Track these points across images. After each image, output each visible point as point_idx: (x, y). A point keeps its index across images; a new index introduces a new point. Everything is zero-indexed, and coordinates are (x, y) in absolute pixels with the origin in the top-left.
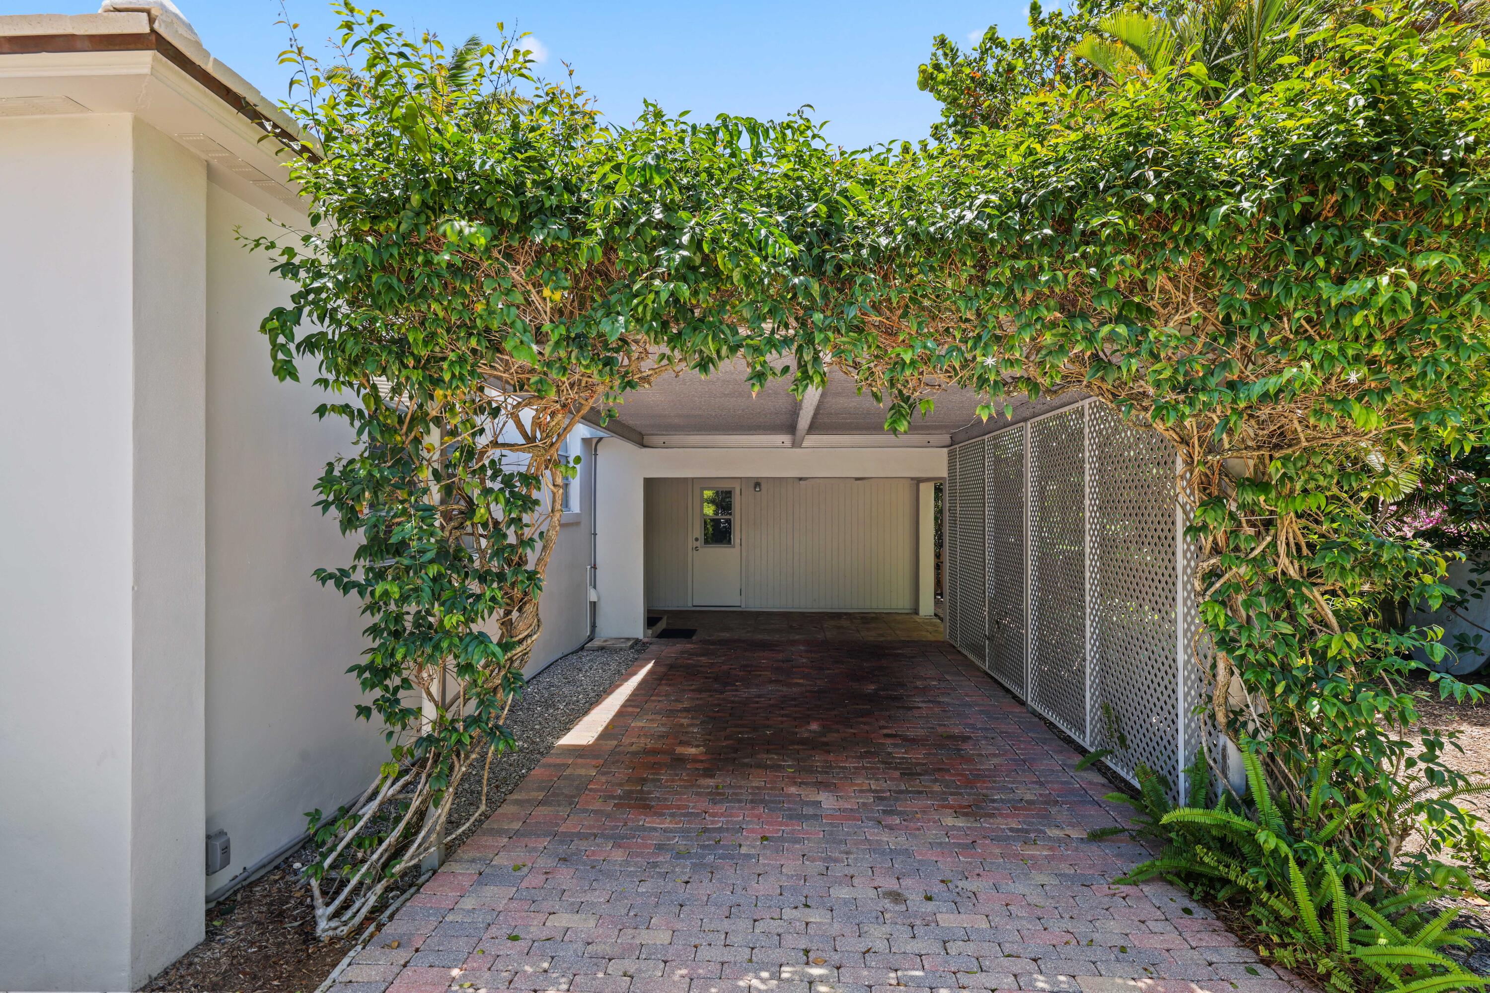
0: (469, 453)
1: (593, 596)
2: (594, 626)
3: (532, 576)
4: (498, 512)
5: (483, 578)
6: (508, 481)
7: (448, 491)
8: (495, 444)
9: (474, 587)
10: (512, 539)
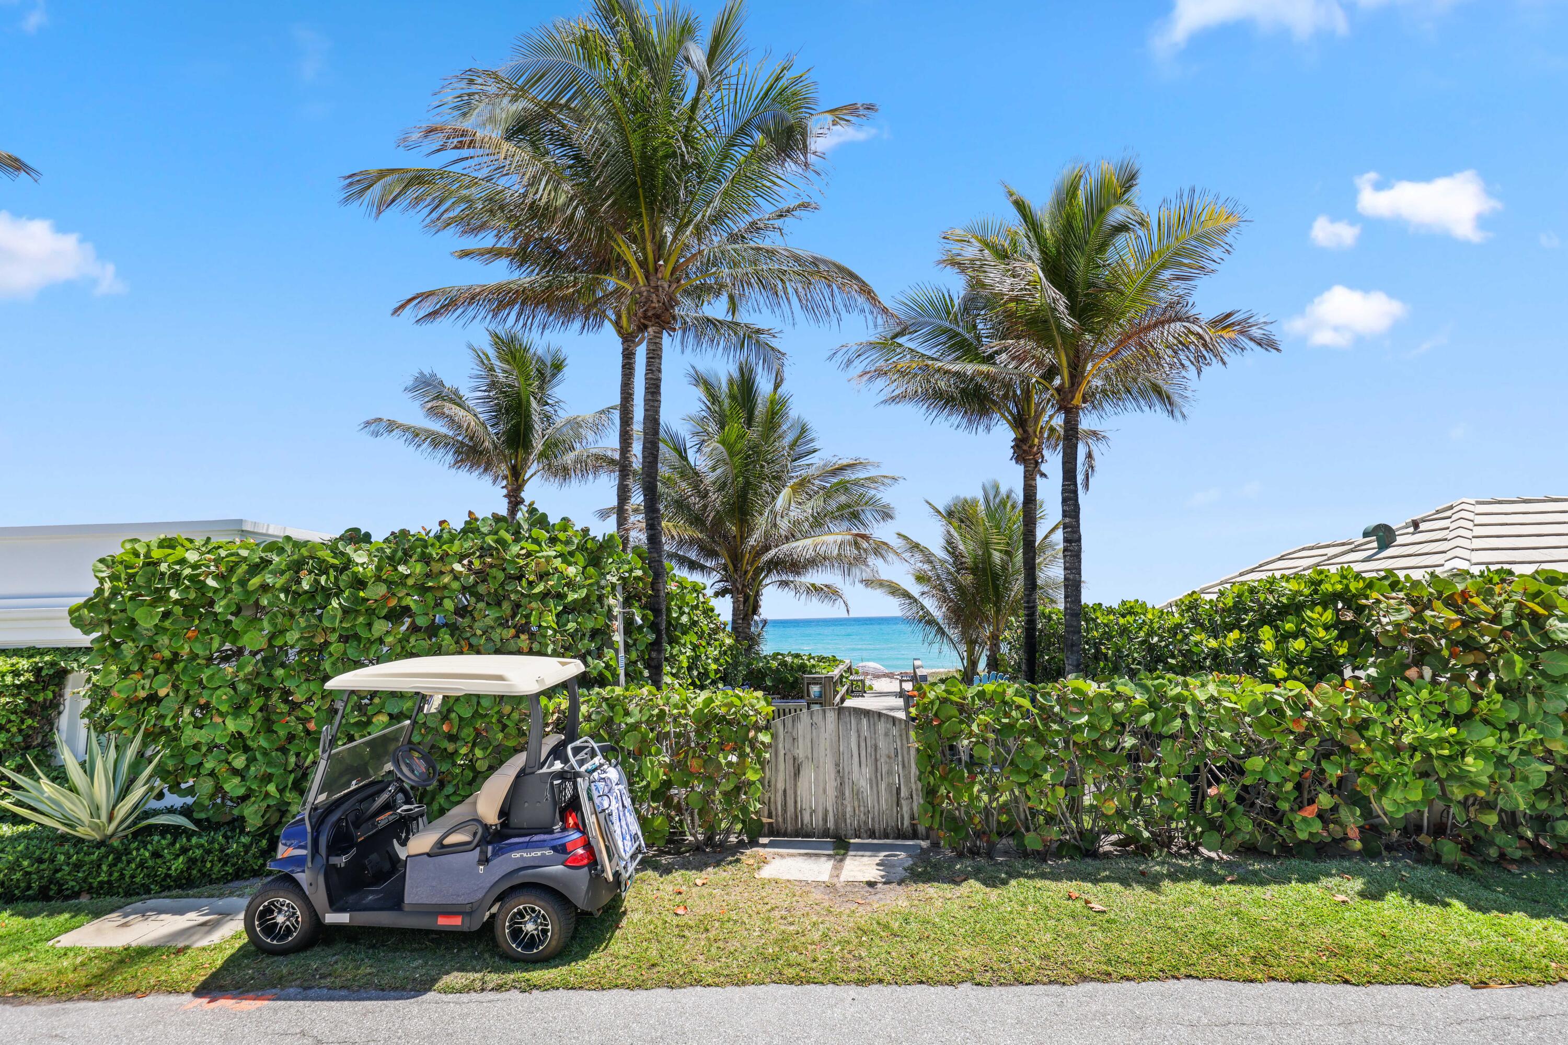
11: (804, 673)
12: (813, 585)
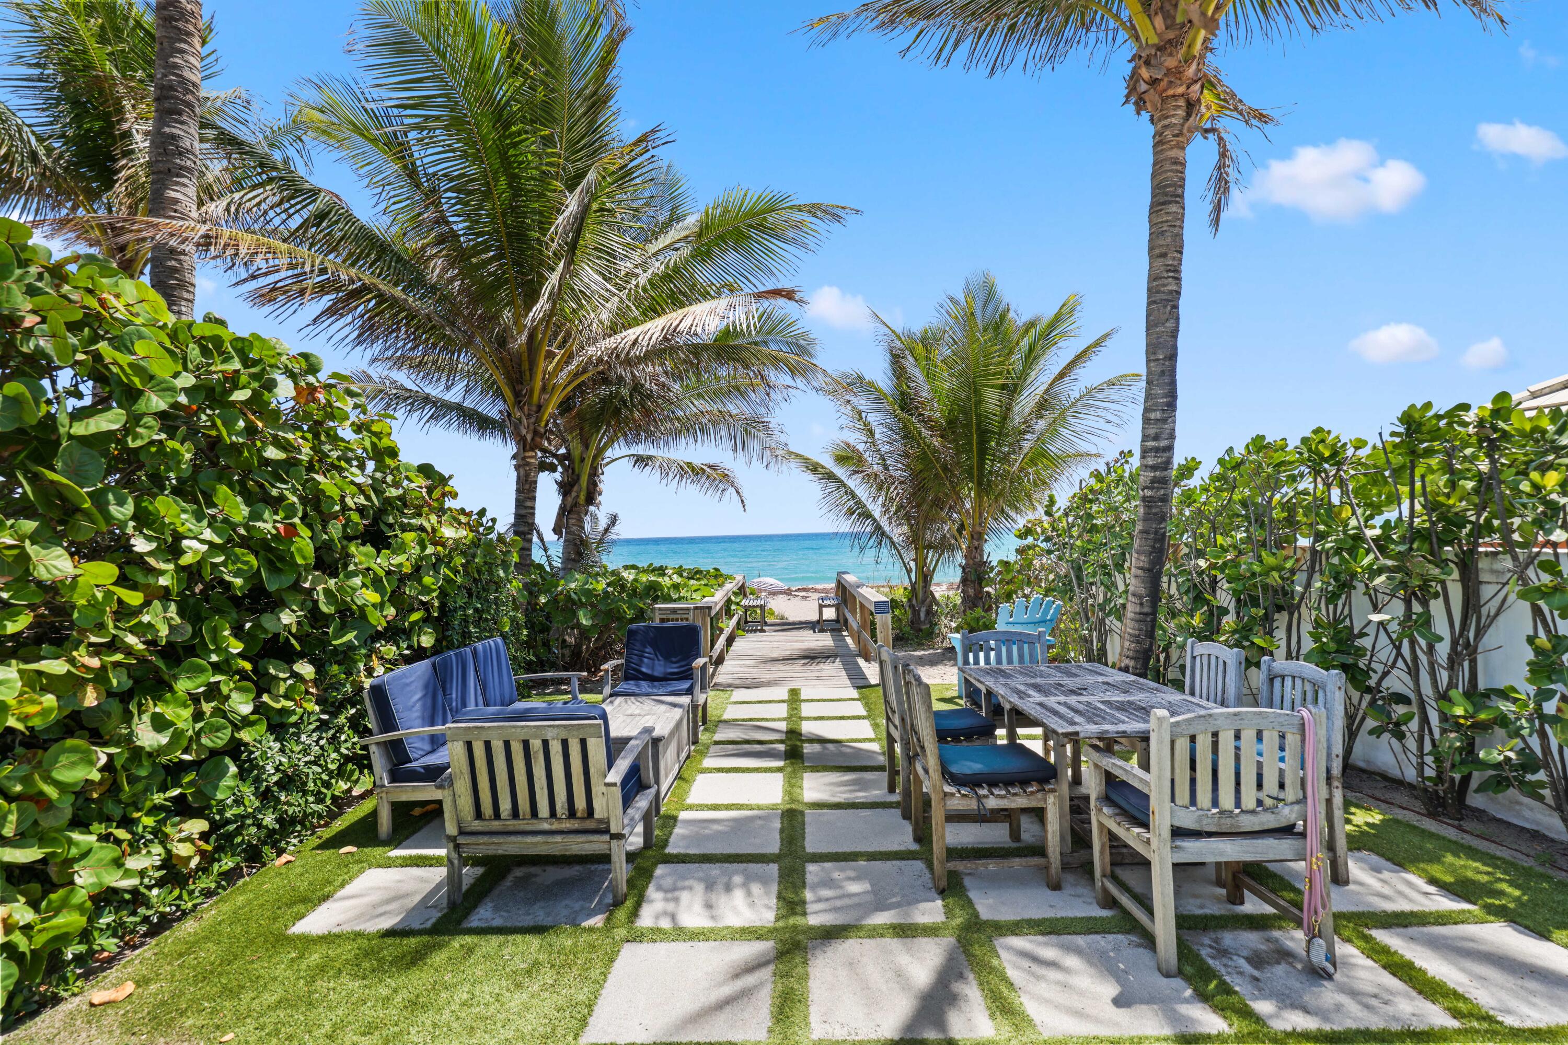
11: (655, 599)
12: (689, 464)
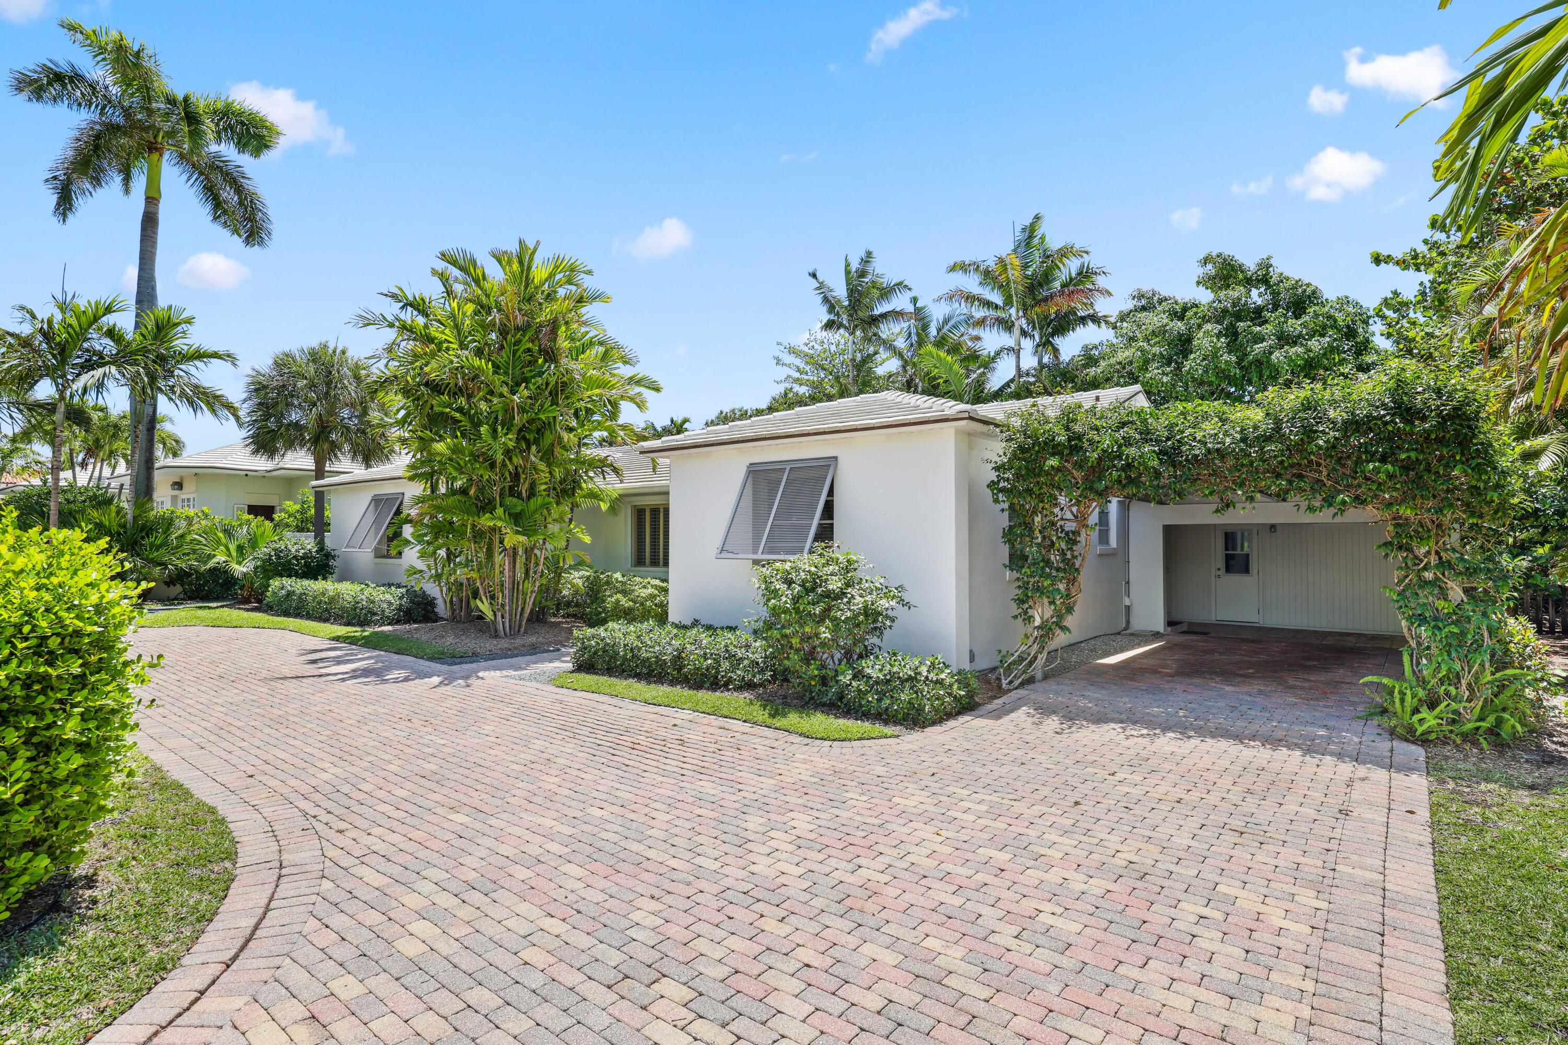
0: (1053, 524)
1: (1127, 602)
2: (1128, 622)
3: (1077, 570)
4: (1063, 545)
5: (1058, 570)
6: (1067, 534)
7: (1044, 538)
8: (1062, 519)
9: (1054, 573)
10: (1069, 556)
